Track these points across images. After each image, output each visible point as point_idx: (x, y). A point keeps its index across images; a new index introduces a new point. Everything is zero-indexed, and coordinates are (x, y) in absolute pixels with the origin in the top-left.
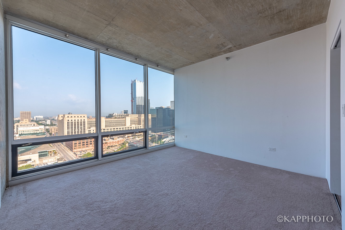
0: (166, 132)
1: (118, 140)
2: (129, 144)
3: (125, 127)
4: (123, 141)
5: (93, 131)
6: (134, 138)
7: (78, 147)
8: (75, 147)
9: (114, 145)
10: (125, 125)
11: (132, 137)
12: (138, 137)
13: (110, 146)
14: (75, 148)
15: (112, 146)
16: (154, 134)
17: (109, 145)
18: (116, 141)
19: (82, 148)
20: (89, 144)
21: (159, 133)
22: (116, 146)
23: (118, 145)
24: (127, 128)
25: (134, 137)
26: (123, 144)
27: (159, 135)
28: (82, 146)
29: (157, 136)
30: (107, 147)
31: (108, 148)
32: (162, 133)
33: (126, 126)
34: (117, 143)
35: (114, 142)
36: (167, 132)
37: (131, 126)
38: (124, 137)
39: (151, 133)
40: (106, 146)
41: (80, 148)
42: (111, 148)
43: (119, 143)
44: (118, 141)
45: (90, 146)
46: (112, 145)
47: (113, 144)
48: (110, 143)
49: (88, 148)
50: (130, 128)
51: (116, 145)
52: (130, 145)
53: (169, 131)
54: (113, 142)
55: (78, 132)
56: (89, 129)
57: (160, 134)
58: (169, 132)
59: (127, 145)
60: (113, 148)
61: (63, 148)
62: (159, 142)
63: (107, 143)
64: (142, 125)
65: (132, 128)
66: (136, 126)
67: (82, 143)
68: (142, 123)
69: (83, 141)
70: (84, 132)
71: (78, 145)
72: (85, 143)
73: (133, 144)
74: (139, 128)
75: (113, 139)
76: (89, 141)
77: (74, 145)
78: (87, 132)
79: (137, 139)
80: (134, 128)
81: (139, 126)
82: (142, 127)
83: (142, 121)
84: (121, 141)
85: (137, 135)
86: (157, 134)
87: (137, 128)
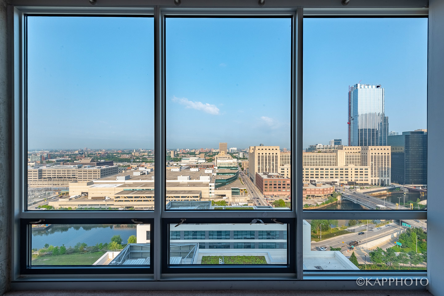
1: (323, 188)
2: (342, 197)
3: (336, 167)
4: (332, 191)
5: (288, 169)
6: (353, 188)
7: (268, 189)
8: (266, 189)
9: (316, 195)
10: (336, 164)
11: (348, 187)
12: (361, 188)
13: (311, 195)
14: (265, 190)
15: (313, 196)
16: (397, 185)
17: (309, 193)
18: (319, 189)
19: (273, 191)
20: (282, 188)
21: (411, 186)
22: (320, 196)
23: (322, 195)
24: (339, 169)
25: (352, 187)
26: (332, 195)
27: (410, 190)
28: (273, 189)
29: (406, 190)
30: (306, 196)
31: (307, 198)
32: (419, 187)
33: (337, 166)
34: (321, 193)
35: (317, 191)
37: (346, 167)
38: (334, 184)
39: (390, 184)
41: (271, 191)
42: (312, 199)
43: (325, 192)
44: (324, 189)
46: (313, 193)
47: (315, 193)
48: (311, 190)
49: (281, 193)
50: (344, 169)
52: (344, 199)
54: (315, 189)
55: (269, 169)
56: (282, 166)
57: (416, 187)
59: (339, 198)
60: (315, 200)
61: (254, 188)
62: (412, 204)
63: (305, 190)
64: (369, 167)
65: (349, 170)
66: (356, 167)
67: (273, 185)
68: (370, 162)
69: (274, 182)
70: (277, 170)
71: (268, 186)
72: (277, 185)
73: (351, 199)
74: (364, 171)
75: (315, 185)
76: (282, 183)
77: (264, 186)
78: (279, 171)
79: (359, 190)
80: (354, 171)
81: (364, 167)
82: (369, 170)
83: (369, 159)
84: (328, 190)
85: (358, 184)
86: (405, 187)
87: (359, 171)
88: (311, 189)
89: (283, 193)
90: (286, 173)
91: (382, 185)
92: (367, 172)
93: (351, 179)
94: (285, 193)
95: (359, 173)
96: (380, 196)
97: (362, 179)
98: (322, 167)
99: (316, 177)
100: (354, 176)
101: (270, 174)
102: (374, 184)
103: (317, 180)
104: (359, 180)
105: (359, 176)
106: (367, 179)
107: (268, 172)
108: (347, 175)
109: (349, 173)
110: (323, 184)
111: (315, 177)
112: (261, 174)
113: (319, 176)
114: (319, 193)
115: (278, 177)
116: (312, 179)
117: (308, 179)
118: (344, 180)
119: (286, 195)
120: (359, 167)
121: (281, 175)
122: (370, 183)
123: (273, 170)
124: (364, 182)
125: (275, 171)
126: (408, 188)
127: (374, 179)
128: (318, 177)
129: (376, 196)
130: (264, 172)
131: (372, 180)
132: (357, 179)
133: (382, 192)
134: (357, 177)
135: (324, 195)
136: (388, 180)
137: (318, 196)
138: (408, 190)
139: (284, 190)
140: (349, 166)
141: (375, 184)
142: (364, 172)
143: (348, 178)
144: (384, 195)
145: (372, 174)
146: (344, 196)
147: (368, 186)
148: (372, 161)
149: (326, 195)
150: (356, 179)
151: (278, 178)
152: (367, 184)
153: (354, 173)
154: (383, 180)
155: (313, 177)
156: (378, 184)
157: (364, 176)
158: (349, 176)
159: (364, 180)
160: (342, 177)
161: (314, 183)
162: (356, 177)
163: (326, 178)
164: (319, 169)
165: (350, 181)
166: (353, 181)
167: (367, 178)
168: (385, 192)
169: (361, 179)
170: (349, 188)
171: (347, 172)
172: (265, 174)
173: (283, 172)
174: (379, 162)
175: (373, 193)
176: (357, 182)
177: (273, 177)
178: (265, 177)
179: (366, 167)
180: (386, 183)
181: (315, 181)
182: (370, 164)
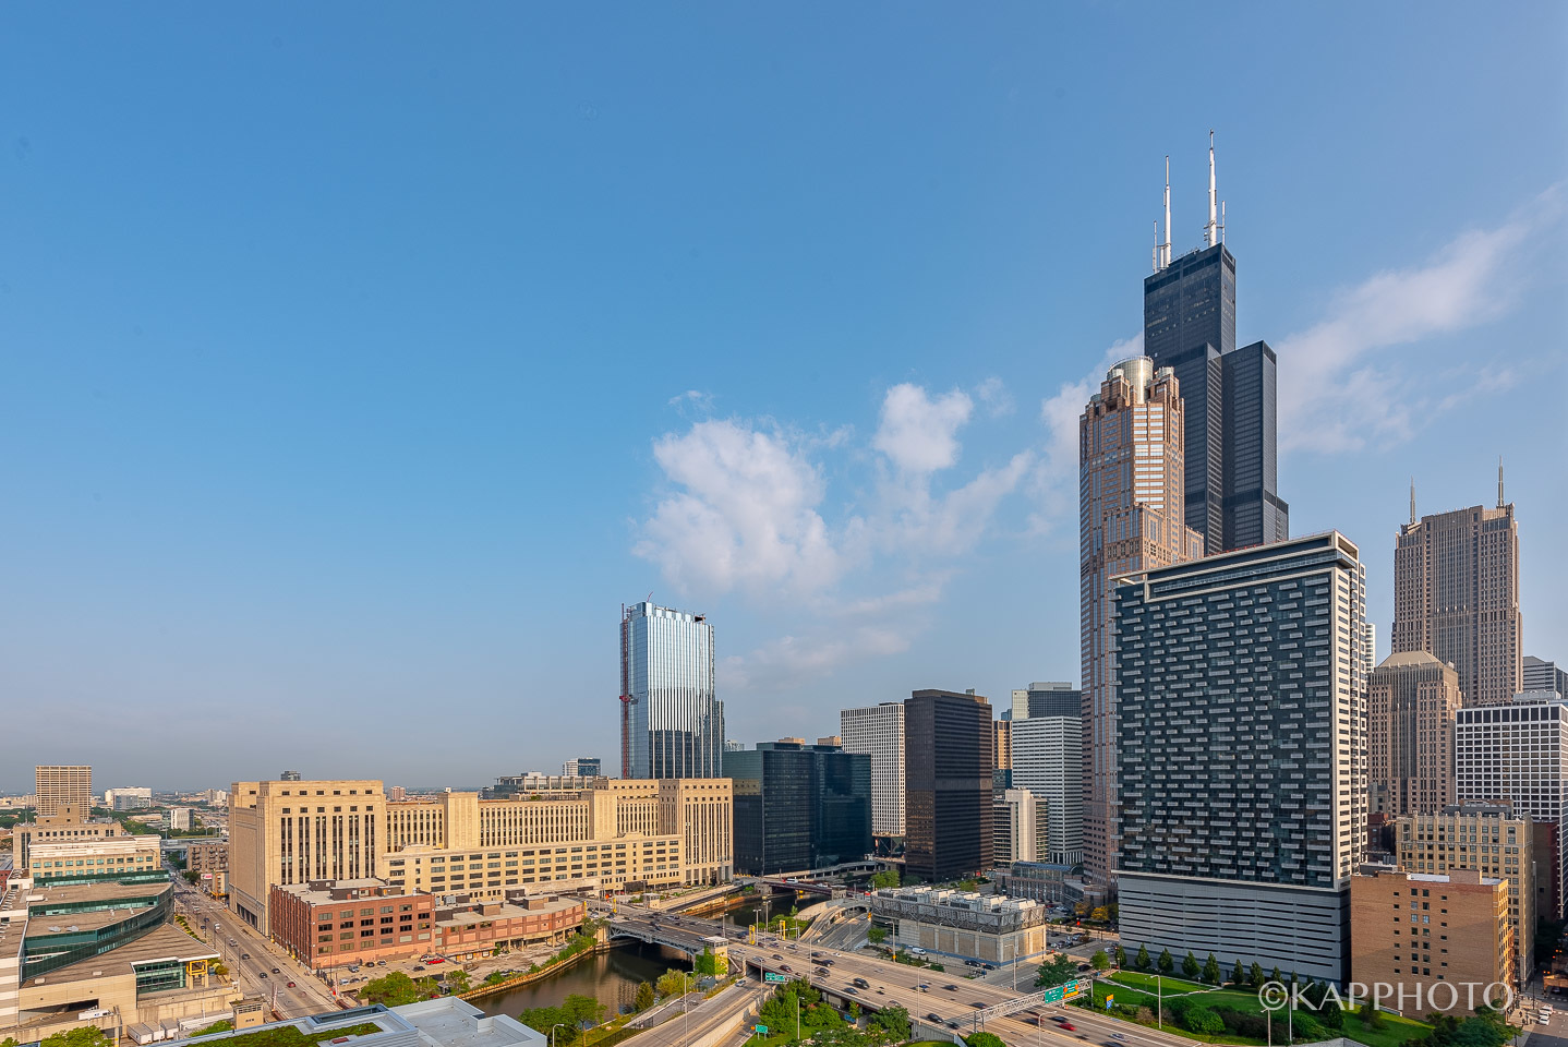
0: (818, 871)
1: (551, 912)
2: (612, 930)
3: (590, 842)
4: (579, 918)
5: (418, 862)
6: (641, 900)
7: (337, 942)
8: (324, 945)
9: (530, 937)
10: (590, 833)
11: (626, 898)
12: (662, 898)
13: (509, 939)
14: (321, 951)
15: (517, 942)
16: (747, 879)
17: (501, 934)
18: (539, 917)
19: (358, 946)
20: (396, 930)
21: (776, 878)
22: (542, 940)
23: (550, 934)
24: (599, 848)
25: (638, 896)
26: (578, 929)
27: (776, 889)
28: (358, 939)
29: (767, 890)
30: (491, 945)
31: (496, 952)
32: (793, 878)
33: (592, 838)
34: (543, 928)
35: (532, 923)
36: (824, 870)
37: (620, 841)
38: (583, 895)
39: (732, 877)
40: (485, 941)
41: (347, 948)
42: (513, 951)
43: (558, 924)
44: (554, 915)
45: (403, 939)
46: (517, 933)
47: (524, 932)
48: (509, 924)
49: (392, 950)
50: (614, 847)
51: (540, 935)
52: (616, 935)
53: (835, 864)
54: (524, 918)
55: (335, 867)
56: (393, 854)
57: (786, 879)
58: (835, 873)
59: (602, 936)
60: (526, 952)
61: (260, 949)
62: (783, 923)
63: (490, 925)
64: (680, 837)
65: (629, 850)
66: (647, 839)
67: (357, 923)
68: (682, 824)
69: (364, 912)
70: (371, 869)
71: (336, 932)
72: (377, 921)
73: (636, 931)
74: (668, 847)
75: (525, 904)
76: (396, 916)
77: (316, 934)
78: (383, 870)
79: (656, 905)
80: (640, 849)
81: (667, 838)
82: (682, 846)
83: (681, 814)
84: (568, 916)
85: (652, 887)
86: (765, 883)
87: (655, 848)
88: (509, 920)
89: (401, 950)
90: (410, 875)
91: (714, 883)
92: (676, 851)
93: (635, 874)
94: (410, 948)
95: (655, 856)
96: (709, 913)
97: (663, 871)
98: (545, 845)
99: (525, 880)
100: (640, 865)
101: (340, 885)
102: (692, 883)
103: (528, 889)
104: (655, 876)
105: (655, 864)
106: (675, 870)
107: (330, 876)
108: (623, 863)
109: (629, 859)
110: (551, 899)
111: (520, 881)
112: (297, 889)
113: (537, 875)
114: (539, 928)
115: (379, 892)
116: (512, 887)
117: (496, 888)
118: (614, 880)
119: (415, 952)
120: (655, 839)
121: (392, 883)
122: (682, 879)
123: (354, 868)
124: (668, 880)
125: (362, 873)
126: (770, 884)
127: (692, 867)
128: (532, 880)
129: (701, 915)
130: (313, 877)
131: (688, 872)
132: (650, 873)
133: (714, 902)
134: (650, 868)
135: (556, 934)
136: (727, 868)
137: (532, 941)
138: (770, 889)
139: (409, 938)
140: (628, 837)
141: (697, 882)
142: (668, 851)
143: (624, 871)
144: (719, 909)
145: (688, 855)
146: (617, 927)
147: (679, 891)
148: (688, 819)
149: (561, 933)
150: (646, 873)
151: (377, 898)
152: (677, 884)
153: (640, 857)
154: (716, 869)
155: (515, 881)
156: (704, 881)
157: (668, 862)
158: (629, 866)
159: (668, 875)
160: (606, 873)
161: (521, 898)
162: (646, 869)
163: (558, 878)
164: (537, 852)
165: (630, 880)
166: (640, 879)
167: (676, 866)
168: (721, 899)
169: (659, 872)
170: (630, 902)
171: (623, 855)
172: (315, 887)
173: (401, 872)
174: (704, 823)
175: (693, 908)
176: (650, 882)
177: (356, 897)
178: (320, 899)
179: (673, 837)
180: (723, 877)
181: (522, 892)
182: (684, 829)
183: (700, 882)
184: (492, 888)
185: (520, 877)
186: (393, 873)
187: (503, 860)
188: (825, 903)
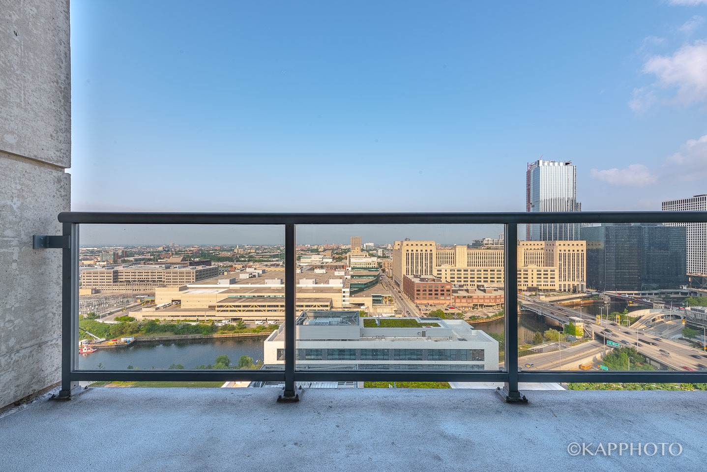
0: (643, 292)
1: (495, 295)
2: (521, 307)
5: (446, 271)
6: (535, 295)
7: (421, 296)
8: (418, 296)
9: (486, 304)
11: (528, 293)
12: (546, 296)
13: (478, 304)
14: (417, 298)
15: (481, 306)
16: (595, 292)
17: (475, 301)
18: (490, 297)
19: (428, 298)
20: (439, 294)
21: (613, 293)
22: (491, 306)
23: (494, 304)
25: (534, 293)
27: (613, 298)
28: (428, 296)
29: (607, 300)
30: (471, 305)
31: (473, 308)
32: (625, 294)
34: (492, 301)
35: (487, 299)
36: (647, 292)
37: (525, 268)
39: (585, 289)
40: (469, 303)
41: (425, 299)
42: (480, 309)
43: (498, 301)
44: (496, 296)
45: (441, 298)
46: (481, 302)
47: (484, 302)
48: (478, 298)
49: (438, 302)
50: (522, 271)
51: (491, 304)
52: (523, 309)
53: (654, 289)
54: (484, 296)
55: (421, 271)
56: (438, 267)
57: (620, 294)
58: (656, 294)
60: (485, 310)
61: (401, 295)
62: (618, 316)
63: (471, 297)
64: (556, 268)
65: (530, 272)
66: (539, 268)
67: (427, 291)
68: (557, 262)
69: (429, 287)
70: (431, 271)
71: (421, 292)
72: (433, 291)
73: (533, 309)
74: (549, 273)
75: (484, 291)
76: (440, 289)
77: (416, 292)
78: (435, 273)
79: (543, 298)
80: (535, 273)
81: (549, 268)
82: (557, 273)
83: (556, 257)
84: (502, 298)
85: (541, 290)
86: (605, 295)
87: (542, 273)
88: (478, 296)
89: (441, 302)
90: (443, 276)
91: (575, 291)
92: (554, 274)
93: (532, 283)
94: (444, 302)
95: (542, 276)
96: (572, 306)
97: (547, 284)
98: (492, 268)
99: (484, 281)
100: (535, 279)
101: (422, 277)
102: (562, 290)
103: (486, 285)
104: (542, 285)
105: (542, 280)
106: (553, 284)
107: (419, 274)
108: (527, 278)
109: (530, 276)
110: (495, 290)
111: (482, 281)
112: (410, 277)
113: (489, 280)
114: (490, 301)
115: (434, 280)
116: (479, 284)
117: (473, 283)
118: (522, 285)
119: (445, 303)
120: (542, 268)
121: (438, 277)
122: (557, 289)
123: (426, 271)
124: (549, 288)
125: (429, 273)
126: (609, 296)
127: (562, 283)
128: (487, 281)
129: (568, 306)
130: (415, 274)
131: (560, 285)
132: (540, 283)
133: (574, 301)
135: (497, 305)
136: (582, 285)
137: (487, 306)
138: (610, 298)
139: (443, 298)
140: (529, 267)
141: (565, 290)
143: (527, 282)
144: (577, 305)
145: (560, 277)
146: (524, 306)
147: (555, 293)
148: (560, 260)
149: (499, 304)
150: (538, 283)
151: (433, 282)
152: (554, 290)
153: (535, 276)
154: (576, 285)
155: (480, 281)
156: (569, 290)
157: (549, 280)
158: (530, 280)
159: (549, 285)
160: (519, 282)
161: (483, 288)
163: (497, 282)
164: (489, 270)
165: (530, 285)
166: (535, 285)
167: (554, 282)
168: (579, 300)
169: (545, 283)
170: (530, 295)
171: (527, 274)
172: (416, 277)
173: (440, 274)
174: (569, 262)
175: (563, 302)
176: (540, 288)
177: (427, 281)
178: (417, 281)
179: (552, 268)
180: (580, 290)
181: (483, 286)
182: (558, 265)
183: (567, 290)
184: (472, 283)
185: (482, 280)
186: (438, 274)
187: (476, 272)
188: (649, 310)
